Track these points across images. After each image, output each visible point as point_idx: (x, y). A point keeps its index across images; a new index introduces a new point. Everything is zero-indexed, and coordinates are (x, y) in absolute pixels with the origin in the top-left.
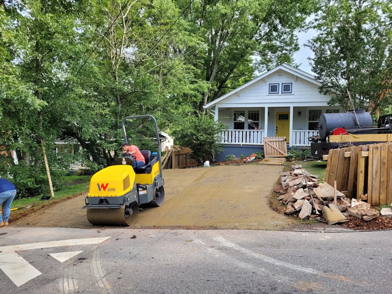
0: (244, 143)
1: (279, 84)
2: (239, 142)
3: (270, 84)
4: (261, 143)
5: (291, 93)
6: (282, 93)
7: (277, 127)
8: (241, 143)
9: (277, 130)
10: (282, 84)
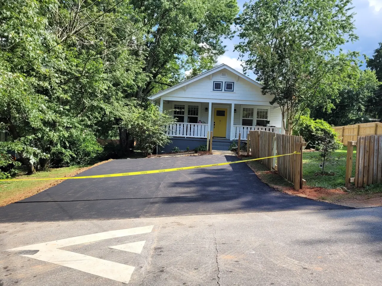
0: (188, 136)
1: (222, 82)
2: (183, 135)
3: (214, 82)
4: (204, 136)
5: (233, 91)
6: (225, 91)
7: (214, 123)
8: (185, 136)
9: (214, 124)
10: (225, 82)
